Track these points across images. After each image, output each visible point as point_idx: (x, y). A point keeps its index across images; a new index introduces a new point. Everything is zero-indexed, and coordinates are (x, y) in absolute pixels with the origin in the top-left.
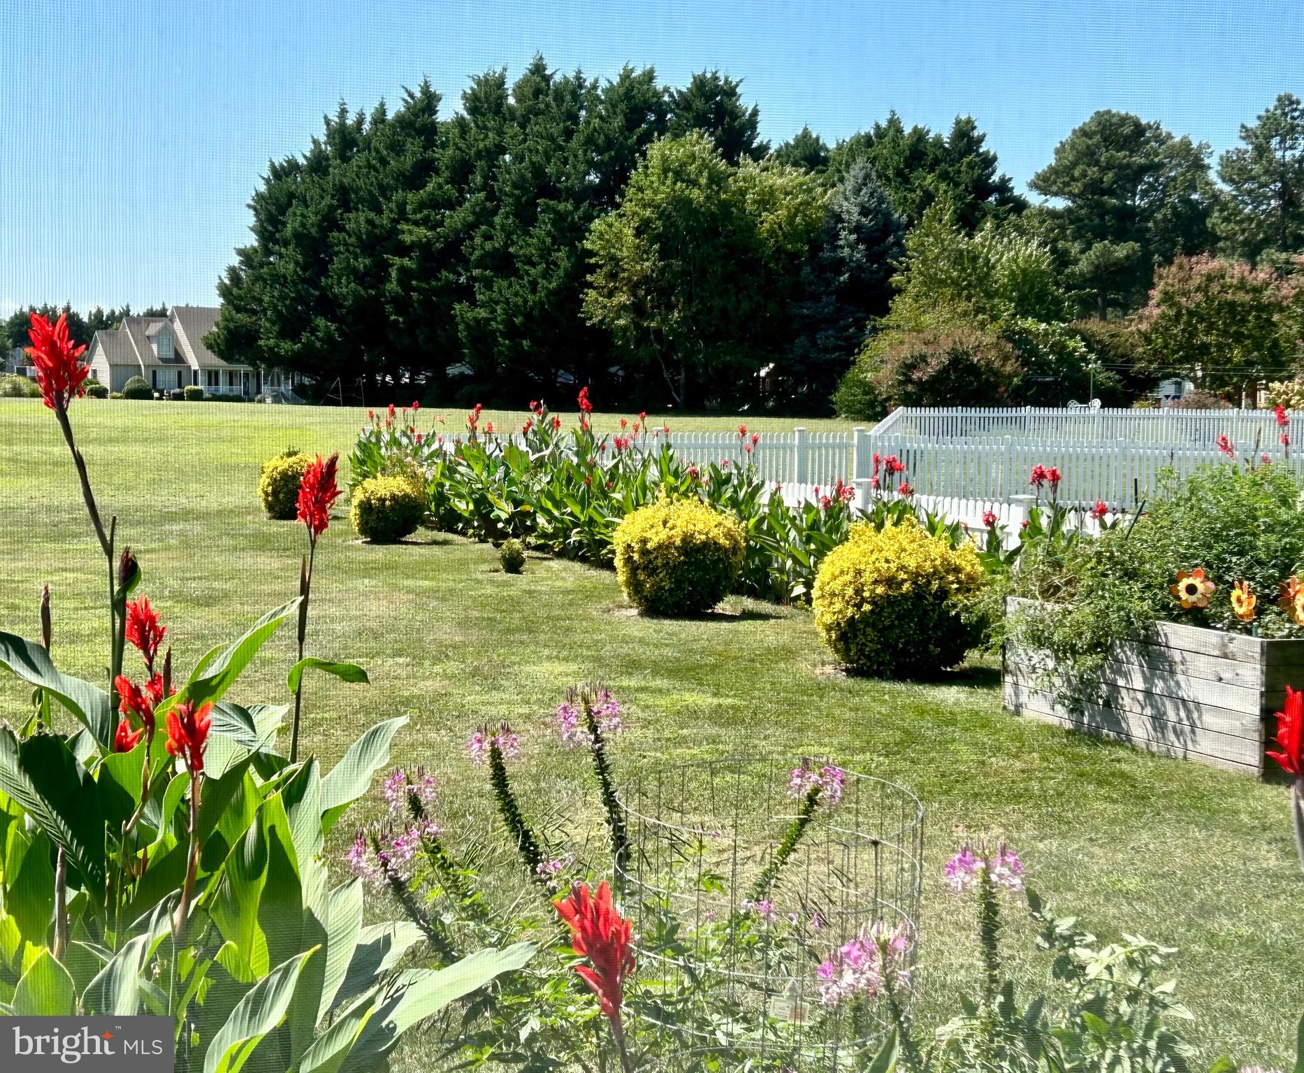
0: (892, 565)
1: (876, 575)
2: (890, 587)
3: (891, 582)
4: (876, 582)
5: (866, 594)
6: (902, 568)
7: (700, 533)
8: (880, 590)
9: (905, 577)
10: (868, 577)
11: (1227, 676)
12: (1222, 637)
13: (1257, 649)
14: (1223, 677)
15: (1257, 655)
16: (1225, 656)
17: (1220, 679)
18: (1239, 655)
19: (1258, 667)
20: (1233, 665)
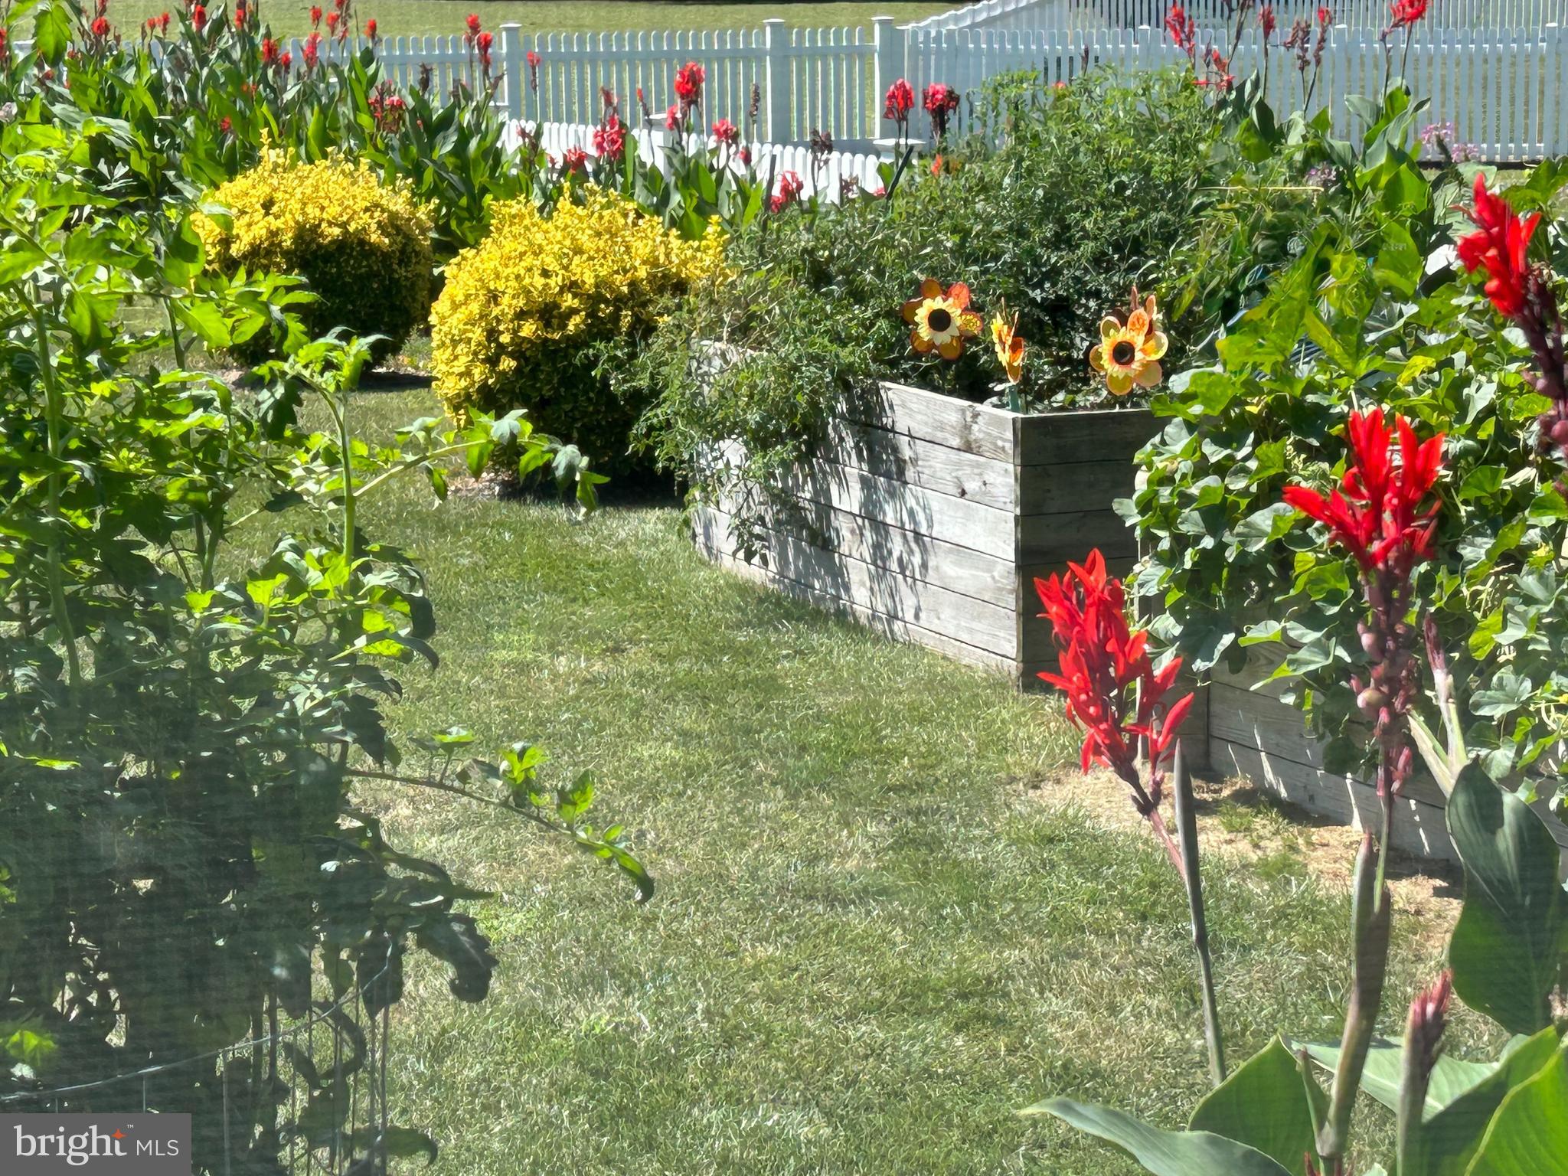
0: (552, 282)
1: (521, 302)
2: (548, 325)
3: (548, 314)
4: (521, 315)
5: (505, 339)
6: (573, 287)
7: (330, 224)
8: (528, 329)
9: (575, 304)
10: (509, 304)
11: (972, 486)
12: (963, 411)
13: (1009, 435)
14: (967, 487)
15: (1009, 446)
16: (968, 448)
17: (963, 493)
18: (986, 446)
19: (1011, 467)
20: (978, 465)
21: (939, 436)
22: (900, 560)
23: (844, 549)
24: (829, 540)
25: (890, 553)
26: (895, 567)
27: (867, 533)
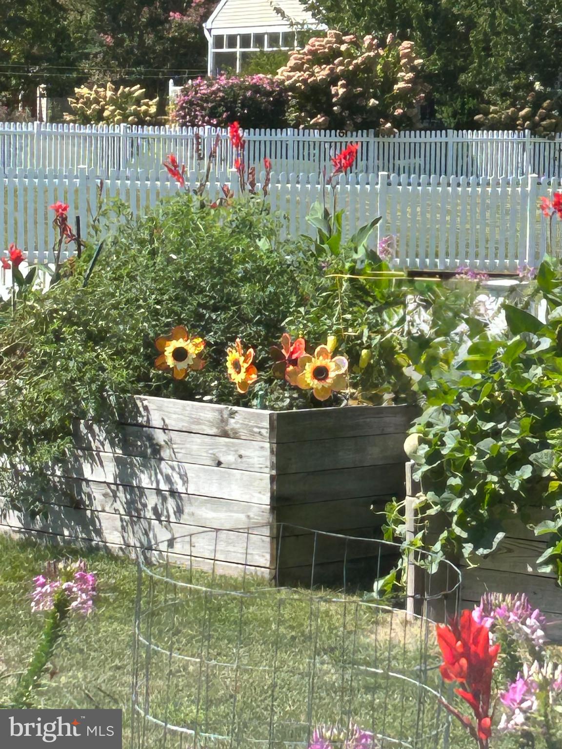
11: (228, 458)
12: (221, 412)
13: (266, 424)
14: (222, 459)
15: (265, 432)
16: (225, 434)
17: (219, 464)
18: (243, 433)
19: (267, 445)
20: (234, 444)
21: (195, 428)
22: (155, 509)
23: (97, 505)
24: (82, 501)
25: (145, 506)
26: (150, 514)
27: (121, 494)
